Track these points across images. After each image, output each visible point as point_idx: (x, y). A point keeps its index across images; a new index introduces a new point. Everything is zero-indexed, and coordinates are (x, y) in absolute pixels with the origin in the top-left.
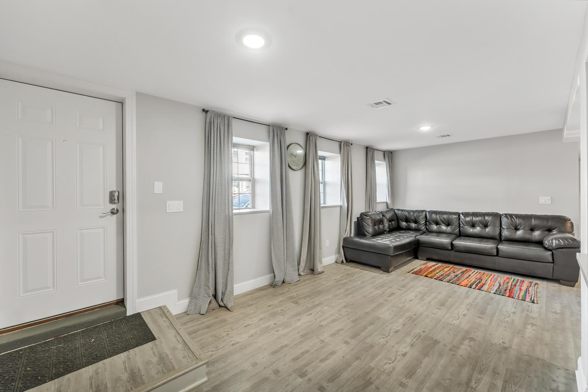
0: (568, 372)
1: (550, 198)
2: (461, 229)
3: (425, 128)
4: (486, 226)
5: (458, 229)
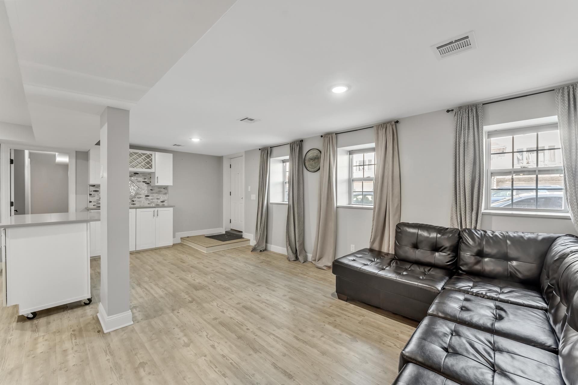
0: (137, 321)
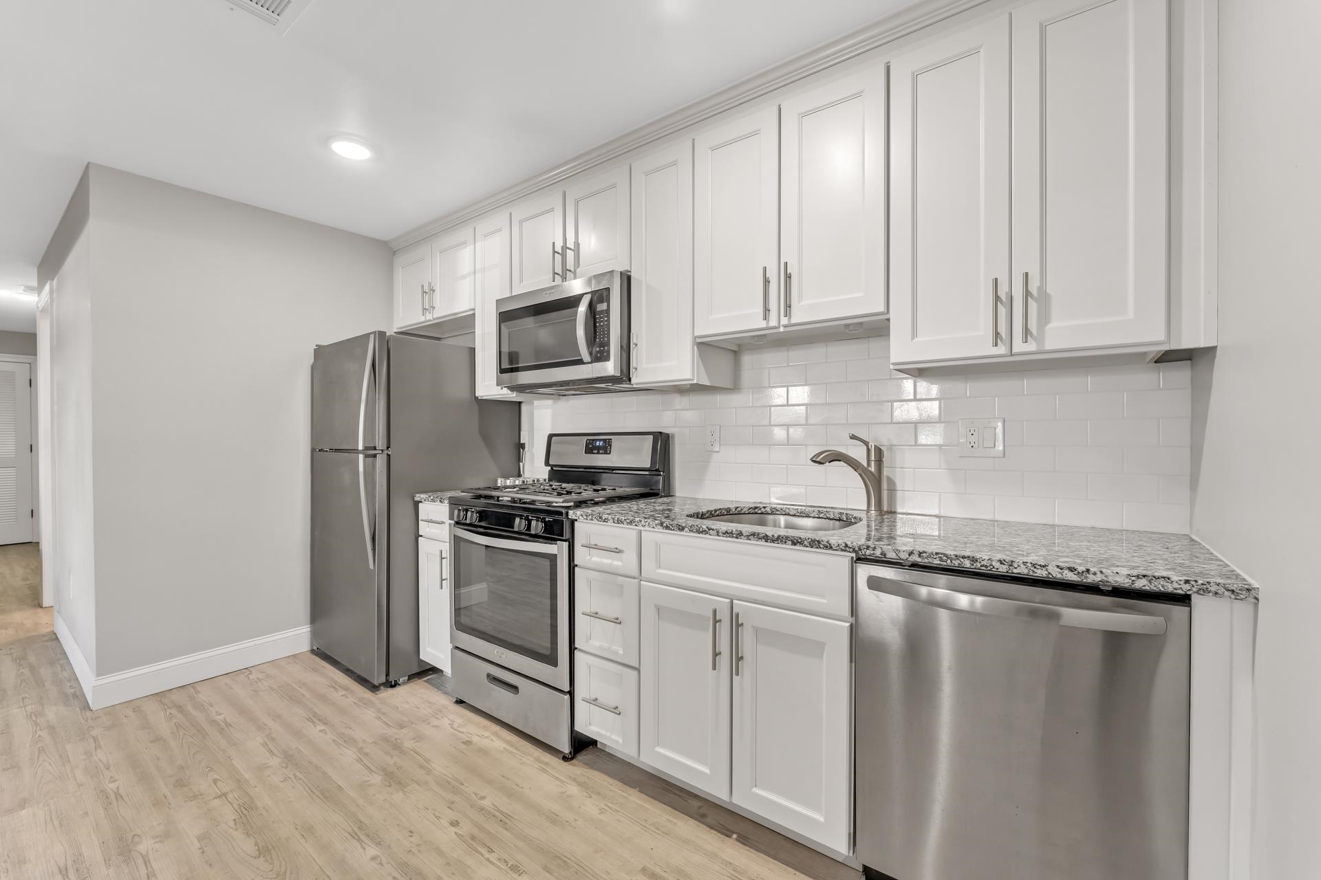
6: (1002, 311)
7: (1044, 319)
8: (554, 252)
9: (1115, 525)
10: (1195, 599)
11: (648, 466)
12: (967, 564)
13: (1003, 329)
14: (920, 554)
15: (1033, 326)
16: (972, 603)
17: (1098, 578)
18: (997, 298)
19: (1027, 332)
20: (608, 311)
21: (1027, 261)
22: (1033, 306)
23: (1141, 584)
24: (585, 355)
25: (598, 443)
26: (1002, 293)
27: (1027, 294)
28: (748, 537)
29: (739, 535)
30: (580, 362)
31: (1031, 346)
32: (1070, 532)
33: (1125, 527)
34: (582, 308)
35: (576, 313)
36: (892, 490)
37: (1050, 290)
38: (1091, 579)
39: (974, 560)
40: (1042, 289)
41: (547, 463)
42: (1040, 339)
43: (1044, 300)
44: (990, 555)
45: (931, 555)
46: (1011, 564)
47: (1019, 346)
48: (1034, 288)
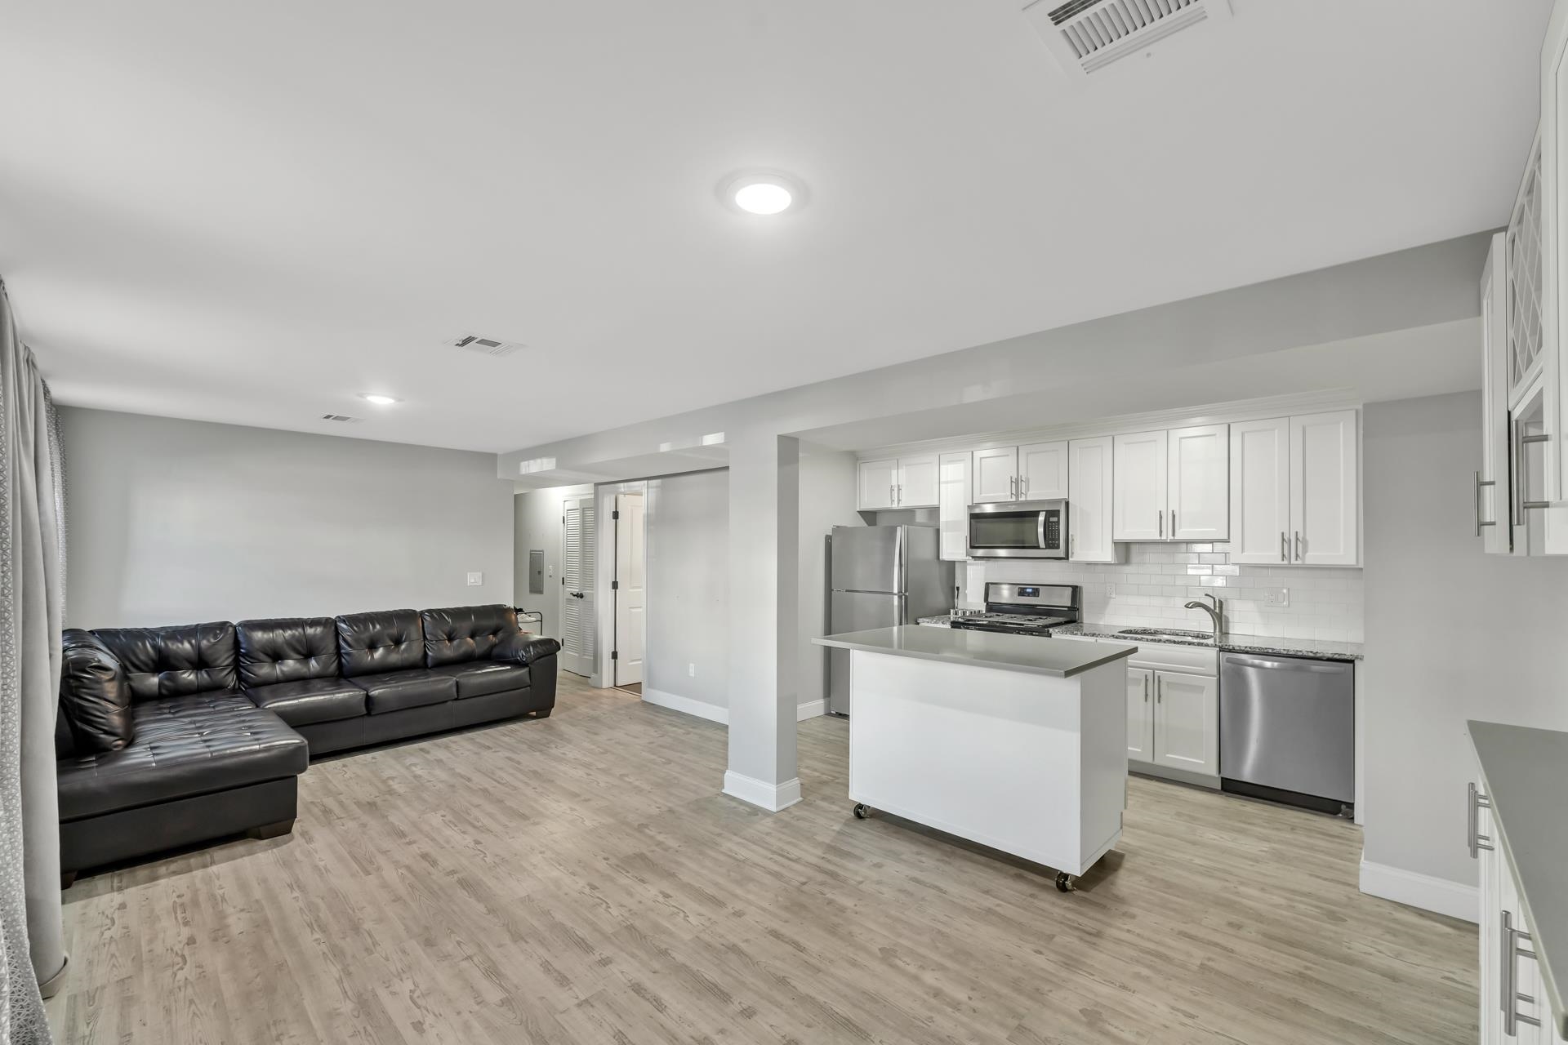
1: (480, 574)
2: (343, 660)
3: (380, 400)
4: (398, 642)
5: (336, 662)
6: (1286, 546)
7: (1305, 551)
8: (1012, 482)
9: (1343, 640)
10: (1356, 661)
11: (1069, 605)
12: (1270, 651)
13: (1286, 553)
14: (1250, 648)
15: (1300, 553)
16: (1273, 665)
17: (1321, 655)
18: (1283, 540)
19: (1297, 555)
20: (1058, 522)
21: (1297, 526)
22: (1300, 545)
23: (1336, 656)
24: (1042, 543)
25: (1028, 590)
26: (1286, 538)
27: (1297, 539)
28: (1165, 642)
29: (1160, 641)
30: (1038, 547)
31: (1299, 562)
32: (1321, 642)
33: (1349, 641)
34: (1041, 518)
35: (1038, 520)
36: (1227, 622)
37: (1308, 538)
38: (1318, 655)
39: (1273, 649)
40: (1304, 538)
41: (986, 599)
42: (1303, 559)
43: (1305, 543)
44: (1279, 647)
45: (1255, 648)
46: (1288, 650)
47: (1293, 561)
48: (1300, 536)
